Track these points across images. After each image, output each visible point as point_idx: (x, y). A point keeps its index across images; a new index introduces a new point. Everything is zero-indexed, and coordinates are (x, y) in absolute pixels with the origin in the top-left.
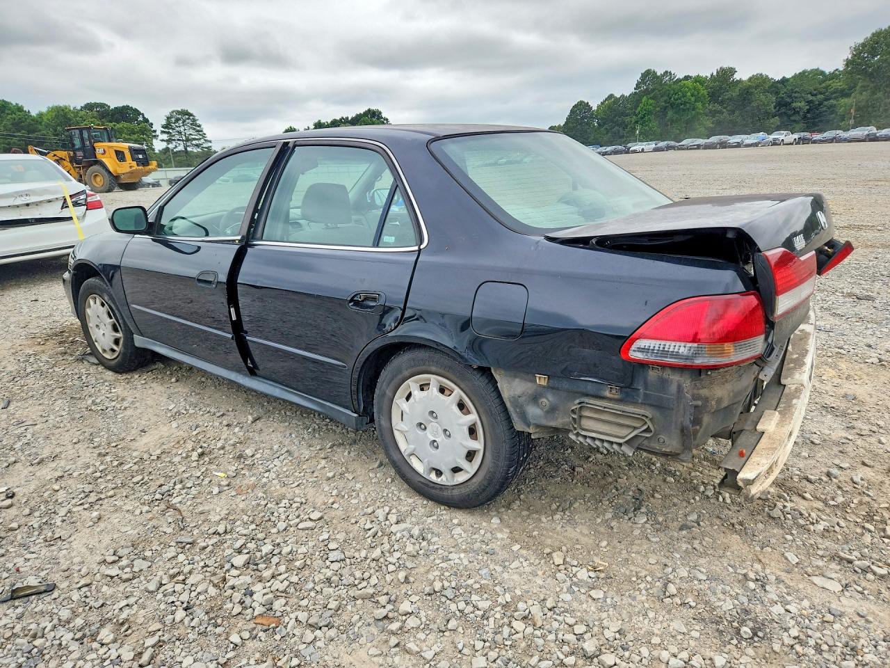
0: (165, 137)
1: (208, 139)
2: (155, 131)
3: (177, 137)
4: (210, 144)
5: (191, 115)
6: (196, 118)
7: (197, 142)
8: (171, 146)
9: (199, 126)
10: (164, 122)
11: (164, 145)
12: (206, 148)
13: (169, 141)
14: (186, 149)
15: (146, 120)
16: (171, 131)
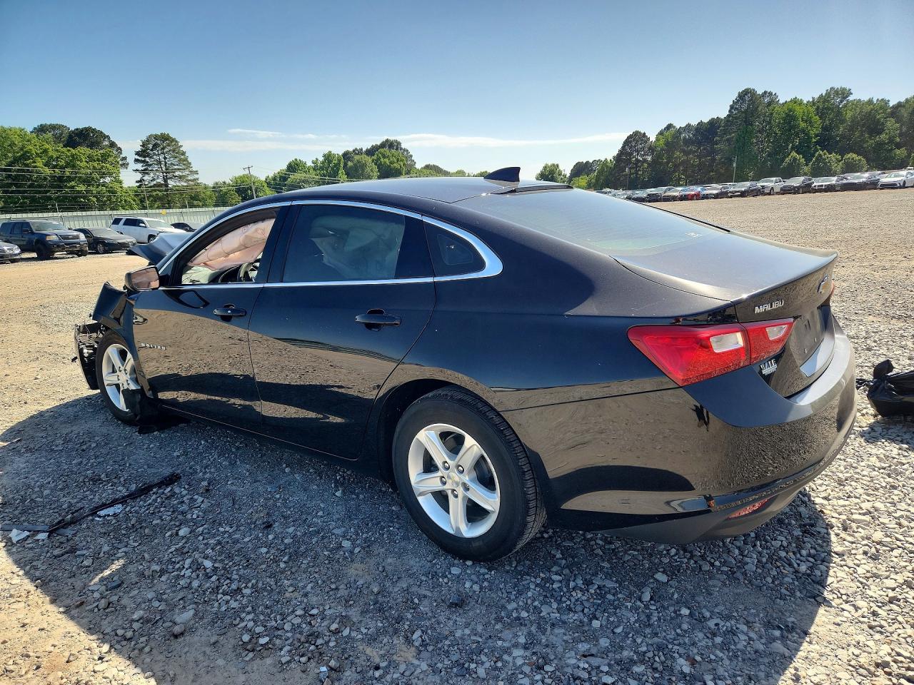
0: (140, 166)
1: (194, 169)
2: (124, 158)
3: (156, 167)
4: (196, 176)
5: (174, 140)
6: (180, 144)
7: (181, 174)
8: (146, 178)
9: (184, 153)
10: (139, 148)
11: (139, 176)
12: (190, 180)
13: (144, 172)
14: (166, 182)
15: (113, 145)
16: (147, 159)
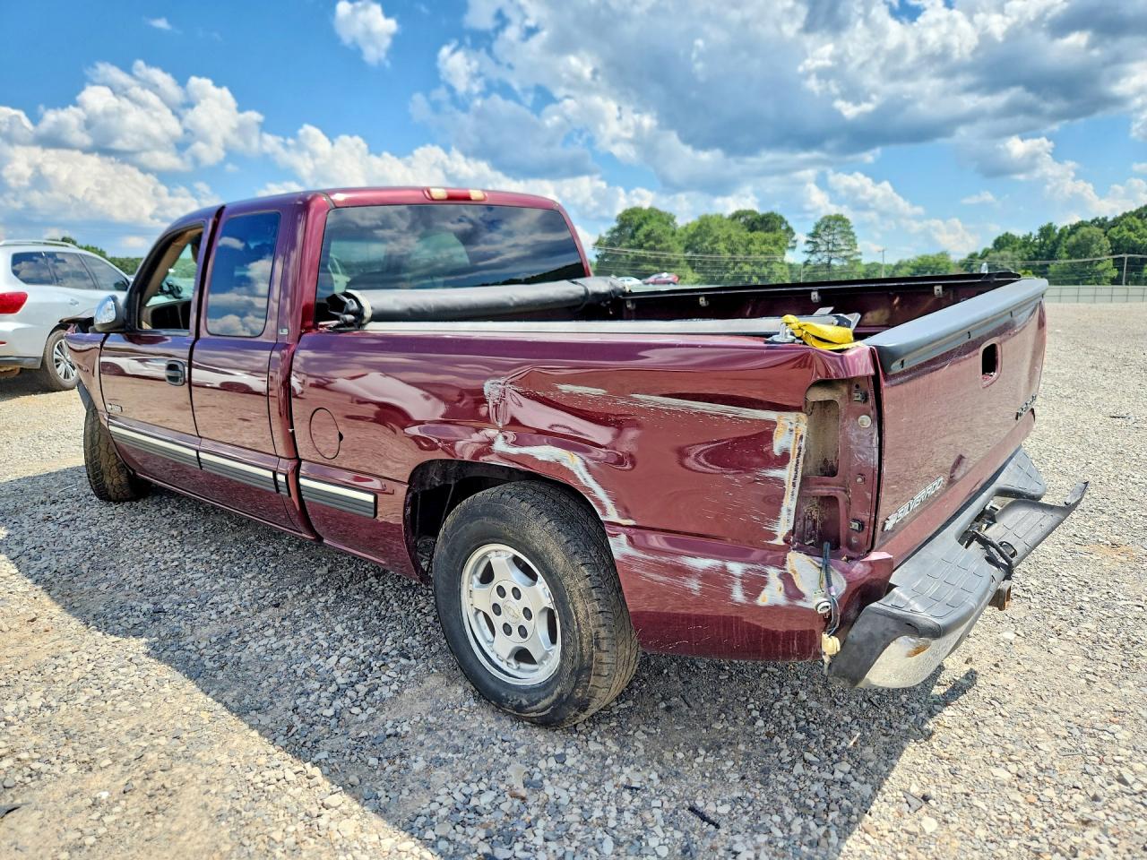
0: (809, 248)
1: (858, 250)
3: (823, 248)
4: (859, 257)
5: (846, 221)
6: (851, 224)
7: (845, 254)
8: (813, 258)
9: (853, 234)
10: (811, 230)
11: (806, 257)
12: (853, 261)
13: (812, 253)
14: (829, 262)
15: (789, 230)
16: (817, 240)
